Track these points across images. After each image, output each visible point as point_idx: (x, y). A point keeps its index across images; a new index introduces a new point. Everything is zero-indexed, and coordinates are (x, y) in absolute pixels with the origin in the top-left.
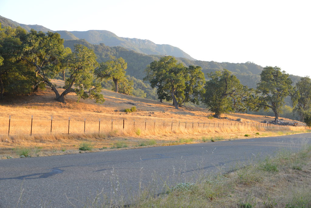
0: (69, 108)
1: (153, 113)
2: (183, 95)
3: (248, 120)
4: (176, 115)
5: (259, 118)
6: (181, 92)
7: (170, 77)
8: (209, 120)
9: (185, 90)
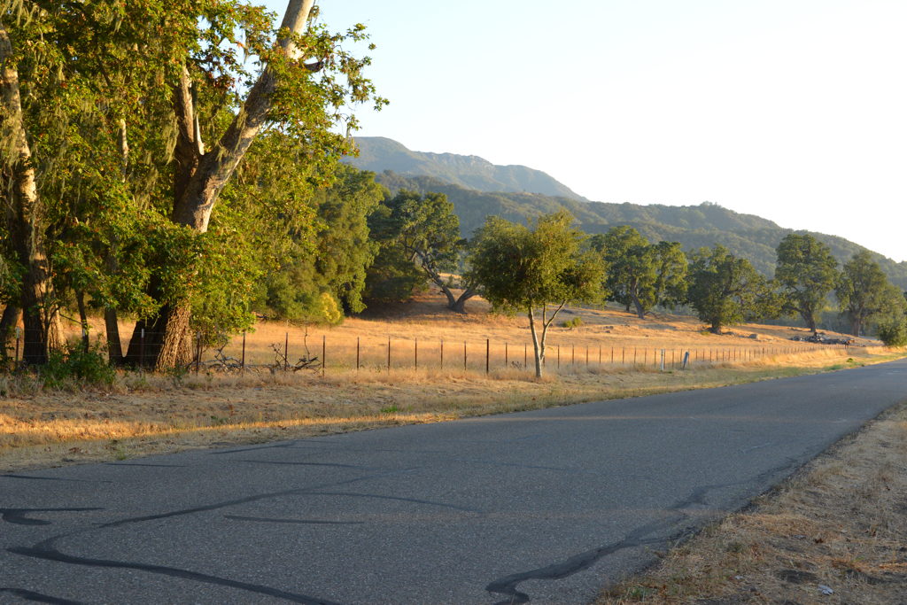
0: (477, 322)
1: (612, 328)
2: (651, 294)
3: (769, 337)
4: (650, 331)
5: (781, 331)
6: (650, 289)
7: (631, 263)
8: (705, 337)
9: (654, 285)
